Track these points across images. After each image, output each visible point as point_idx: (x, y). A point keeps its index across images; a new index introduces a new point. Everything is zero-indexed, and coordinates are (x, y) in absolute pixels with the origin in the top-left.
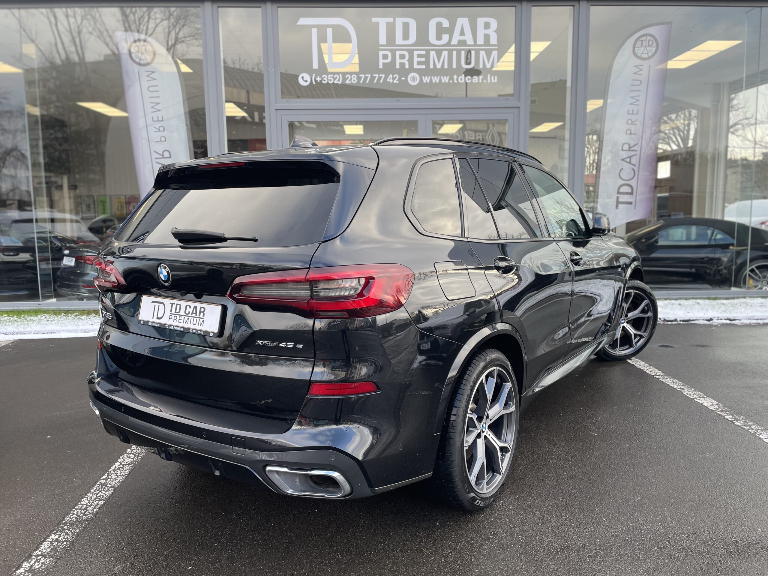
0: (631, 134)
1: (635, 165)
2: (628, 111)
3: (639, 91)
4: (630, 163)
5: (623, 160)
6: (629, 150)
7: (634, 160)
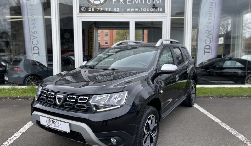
0: (209, 27)
1: (211, 38)
2: (208, 19)
3: (212, 11)
4: (209, 38)
5: (206, 37)
6: (209, 33)
7: (211, 37)
